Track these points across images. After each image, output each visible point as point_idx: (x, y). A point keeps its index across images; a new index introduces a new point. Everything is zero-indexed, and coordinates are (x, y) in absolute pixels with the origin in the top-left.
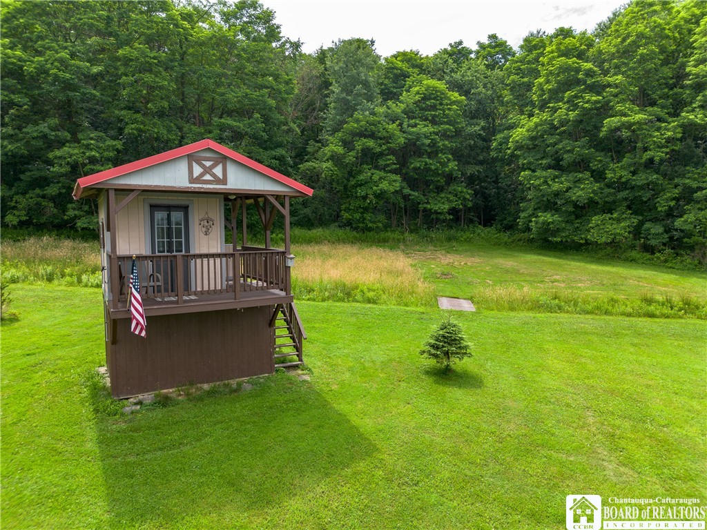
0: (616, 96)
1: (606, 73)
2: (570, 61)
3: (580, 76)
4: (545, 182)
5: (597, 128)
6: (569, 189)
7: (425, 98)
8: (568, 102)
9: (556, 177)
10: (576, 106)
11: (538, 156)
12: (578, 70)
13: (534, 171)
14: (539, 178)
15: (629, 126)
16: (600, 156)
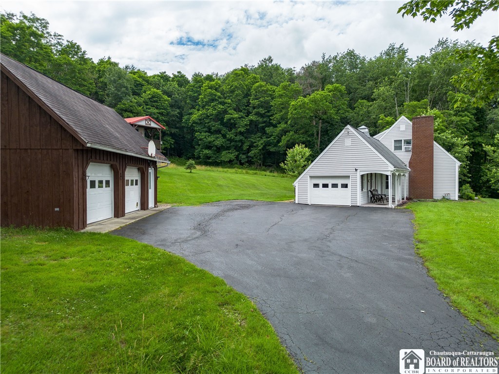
0: (229, 107)
1: (225, 98)
2: (212, 92)
3: (216, 98)
4: (205, 137)
5: (223, 118)
6: (214, 141)
7: (153, 97)
8: (213, 107)
9: (209, 136)
10: (215, 109)
11: (202, 127)
12: (215, 95)
13: (201, 133)
14: (203, 136)
15: (233, 118)
16: (224, 129)
